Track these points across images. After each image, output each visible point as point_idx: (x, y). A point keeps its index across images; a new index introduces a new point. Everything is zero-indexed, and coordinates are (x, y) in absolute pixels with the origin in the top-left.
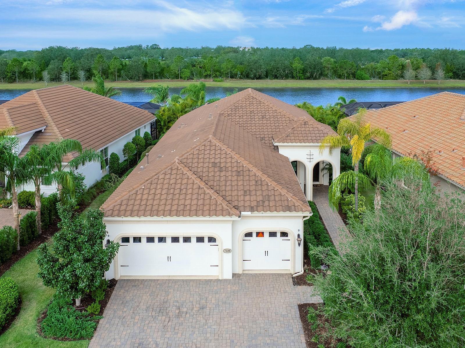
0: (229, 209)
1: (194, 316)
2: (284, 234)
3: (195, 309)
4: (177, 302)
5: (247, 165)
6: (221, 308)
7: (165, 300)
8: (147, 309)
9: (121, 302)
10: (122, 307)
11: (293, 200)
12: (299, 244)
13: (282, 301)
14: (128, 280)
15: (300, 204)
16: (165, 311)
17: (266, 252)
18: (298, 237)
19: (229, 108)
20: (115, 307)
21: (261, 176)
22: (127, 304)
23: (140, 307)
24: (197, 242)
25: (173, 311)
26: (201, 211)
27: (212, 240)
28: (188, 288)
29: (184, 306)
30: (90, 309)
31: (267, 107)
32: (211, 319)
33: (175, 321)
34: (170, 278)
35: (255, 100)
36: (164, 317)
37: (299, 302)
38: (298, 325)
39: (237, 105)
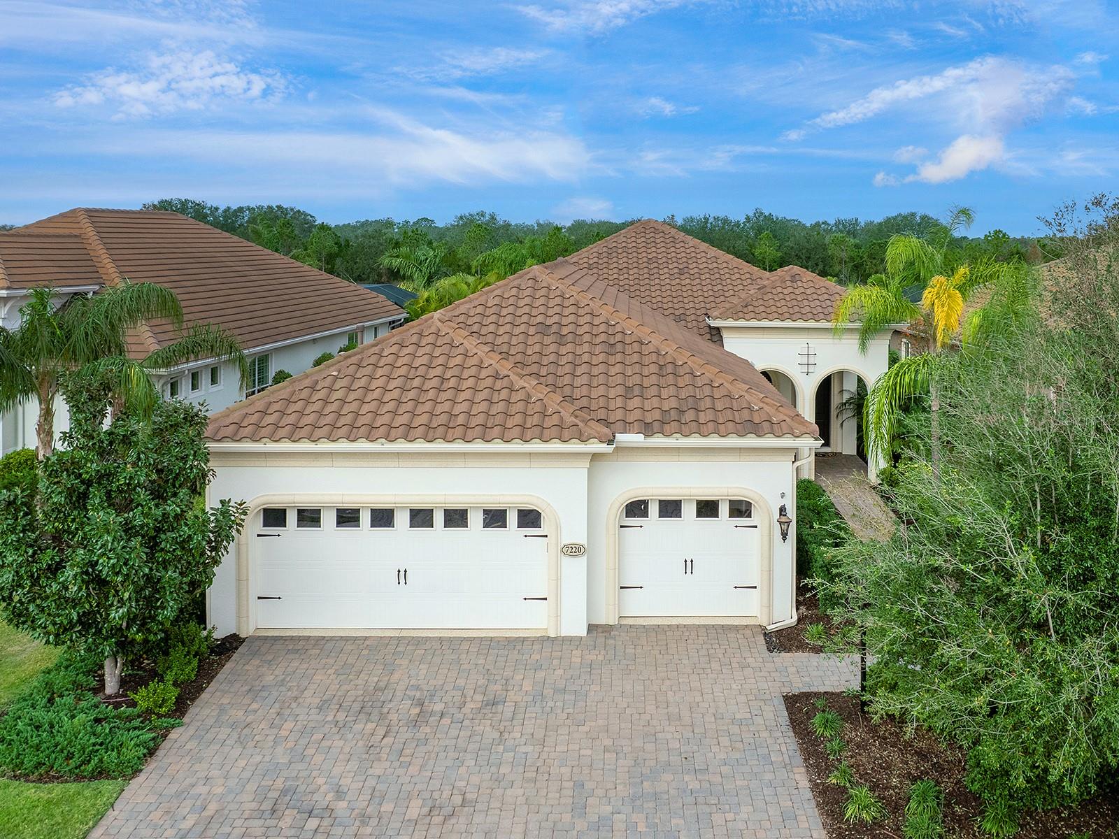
0: (579, 423)
1: (466, 723)
2: (740, 509)
3: (470, 705)
4: (418, 688)
5: (634, 330)
6: (551, 704)
7: (382, 684)
8: (323, 705)
9: (247, 688)
10: (246, 701)
11: (766, 408)
12: (784, 535)
13: (734, 686)
14: (276, 639)
15: (785, 418)
16: (377, 710)
17: (689, 563)
18: (781, 515)
21: (676, 355)
22: (265, 694)
23: (300, 700)
24: (486, 525)
25: (402, 709)
26: (497, 429)
27: (530, 518)
28: (453, 657)
29: (436, 699)
30: (143, 698)
31: (693, 249)
32: (518, 728)
33: (405, 734)
34: (404, 634)
35: (662, 234)
36: (370, 726)
37: (786, 691)
38: (786, 744)
39: (615, 244)
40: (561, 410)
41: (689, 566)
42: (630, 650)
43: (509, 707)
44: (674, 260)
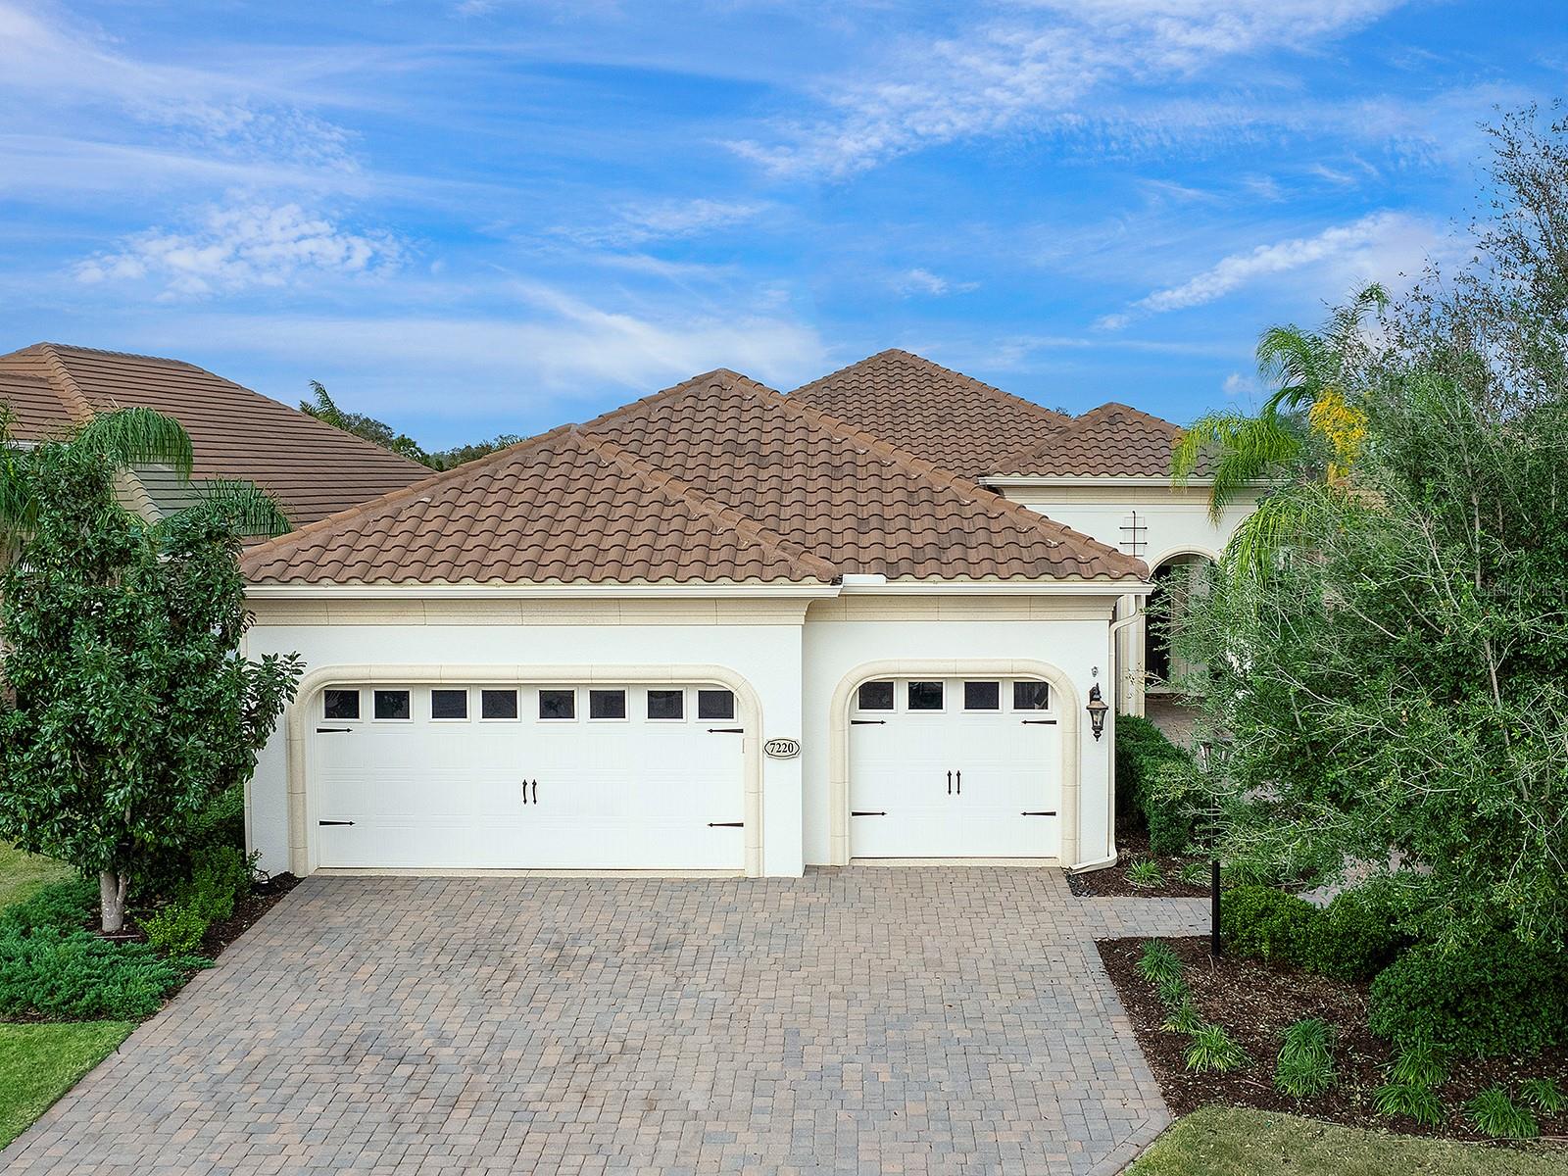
0: (789, 558)
1: (626, 967)
2: (1032, 695)
3: (631, 950)
4: (555, 930)
5: (870, 447)
6: (750, 948)
7: (503, 927)
8: (417, 948)
9: (306, 930)
10: (307, 943)
11: (1070, 542)
12: (1097, 730)
13: (1022, 931)
15: (1099, 555)
16: (496, 953)
17: (954, 778)
18: (1092, 699)
20: (273, 943)
21: (932, 476)
22: (333, 936)
23: (385, 942)
24: (653, 715)
25: (533, 952)
27: (717, 704)
28: (606, 898)
29: (583, 942)
30: (157, 929)
31: (959, 390)
32: (703, 973)
33: (535, 978)
34: (533, 874)
35: (912, 370)
36: (485, 971)
37: (1100, 935)
38: (1101, 991)
39: (840, 384)
40: (761, 541)
41: (955, 781)
42: (867, 893)
43: (688, 954)
44: (931, 404)
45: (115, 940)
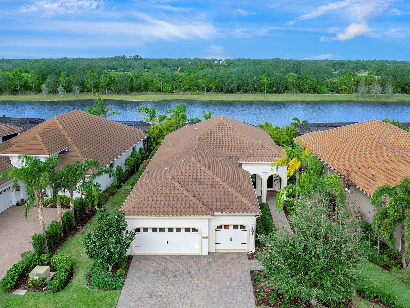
2: (243, 227)
3: (185, 273)
5: (218, 180)
8: (154, 273)
12: (253, 234)
18: (252, 229)
19: (206, 133)
21: (228, 188)
24: (185, 231)
25: (171, 274)
30: (119, 272)
32: (195, 278)
36: (165, 278)
37: (251, 269)
41: (231, 239)
43: (193, 274)
45: (112, 273)
